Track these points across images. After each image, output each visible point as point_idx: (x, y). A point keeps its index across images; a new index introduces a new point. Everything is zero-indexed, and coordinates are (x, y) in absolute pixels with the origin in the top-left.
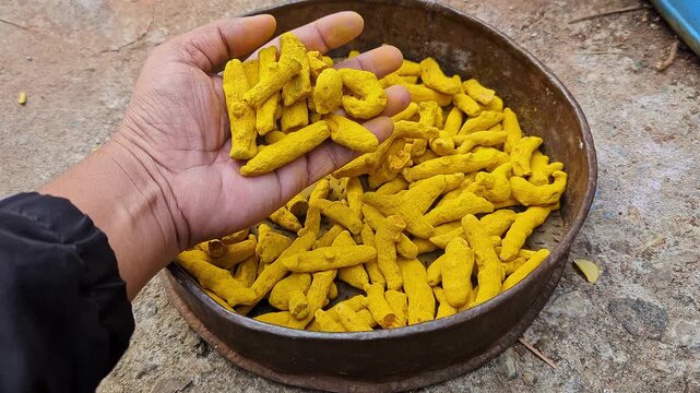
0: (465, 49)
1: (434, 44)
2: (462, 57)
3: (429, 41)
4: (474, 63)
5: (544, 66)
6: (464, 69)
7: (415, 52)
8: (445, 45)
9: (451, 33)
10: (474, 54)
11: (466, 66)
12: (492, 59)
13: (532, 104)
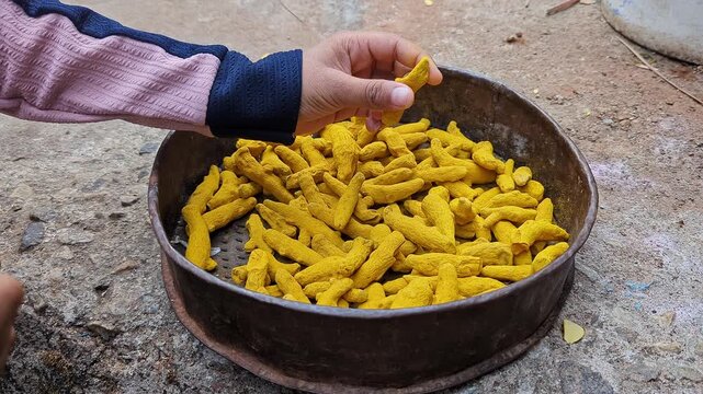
0: (522, 134)
1: (497, 126)
2: (520, 143)
3: (493, 122)
4: (529, 150)
5: (580, 154)
6: (520, 155)
7: (480, 131)
8: (506, 129)
9: (513, 116)
10: (530, 140)
11: (522, 152)
12: (543, 146)
13: (567, 194)
